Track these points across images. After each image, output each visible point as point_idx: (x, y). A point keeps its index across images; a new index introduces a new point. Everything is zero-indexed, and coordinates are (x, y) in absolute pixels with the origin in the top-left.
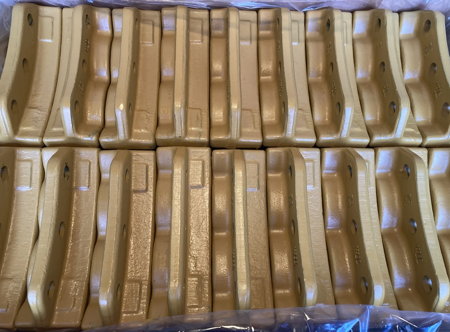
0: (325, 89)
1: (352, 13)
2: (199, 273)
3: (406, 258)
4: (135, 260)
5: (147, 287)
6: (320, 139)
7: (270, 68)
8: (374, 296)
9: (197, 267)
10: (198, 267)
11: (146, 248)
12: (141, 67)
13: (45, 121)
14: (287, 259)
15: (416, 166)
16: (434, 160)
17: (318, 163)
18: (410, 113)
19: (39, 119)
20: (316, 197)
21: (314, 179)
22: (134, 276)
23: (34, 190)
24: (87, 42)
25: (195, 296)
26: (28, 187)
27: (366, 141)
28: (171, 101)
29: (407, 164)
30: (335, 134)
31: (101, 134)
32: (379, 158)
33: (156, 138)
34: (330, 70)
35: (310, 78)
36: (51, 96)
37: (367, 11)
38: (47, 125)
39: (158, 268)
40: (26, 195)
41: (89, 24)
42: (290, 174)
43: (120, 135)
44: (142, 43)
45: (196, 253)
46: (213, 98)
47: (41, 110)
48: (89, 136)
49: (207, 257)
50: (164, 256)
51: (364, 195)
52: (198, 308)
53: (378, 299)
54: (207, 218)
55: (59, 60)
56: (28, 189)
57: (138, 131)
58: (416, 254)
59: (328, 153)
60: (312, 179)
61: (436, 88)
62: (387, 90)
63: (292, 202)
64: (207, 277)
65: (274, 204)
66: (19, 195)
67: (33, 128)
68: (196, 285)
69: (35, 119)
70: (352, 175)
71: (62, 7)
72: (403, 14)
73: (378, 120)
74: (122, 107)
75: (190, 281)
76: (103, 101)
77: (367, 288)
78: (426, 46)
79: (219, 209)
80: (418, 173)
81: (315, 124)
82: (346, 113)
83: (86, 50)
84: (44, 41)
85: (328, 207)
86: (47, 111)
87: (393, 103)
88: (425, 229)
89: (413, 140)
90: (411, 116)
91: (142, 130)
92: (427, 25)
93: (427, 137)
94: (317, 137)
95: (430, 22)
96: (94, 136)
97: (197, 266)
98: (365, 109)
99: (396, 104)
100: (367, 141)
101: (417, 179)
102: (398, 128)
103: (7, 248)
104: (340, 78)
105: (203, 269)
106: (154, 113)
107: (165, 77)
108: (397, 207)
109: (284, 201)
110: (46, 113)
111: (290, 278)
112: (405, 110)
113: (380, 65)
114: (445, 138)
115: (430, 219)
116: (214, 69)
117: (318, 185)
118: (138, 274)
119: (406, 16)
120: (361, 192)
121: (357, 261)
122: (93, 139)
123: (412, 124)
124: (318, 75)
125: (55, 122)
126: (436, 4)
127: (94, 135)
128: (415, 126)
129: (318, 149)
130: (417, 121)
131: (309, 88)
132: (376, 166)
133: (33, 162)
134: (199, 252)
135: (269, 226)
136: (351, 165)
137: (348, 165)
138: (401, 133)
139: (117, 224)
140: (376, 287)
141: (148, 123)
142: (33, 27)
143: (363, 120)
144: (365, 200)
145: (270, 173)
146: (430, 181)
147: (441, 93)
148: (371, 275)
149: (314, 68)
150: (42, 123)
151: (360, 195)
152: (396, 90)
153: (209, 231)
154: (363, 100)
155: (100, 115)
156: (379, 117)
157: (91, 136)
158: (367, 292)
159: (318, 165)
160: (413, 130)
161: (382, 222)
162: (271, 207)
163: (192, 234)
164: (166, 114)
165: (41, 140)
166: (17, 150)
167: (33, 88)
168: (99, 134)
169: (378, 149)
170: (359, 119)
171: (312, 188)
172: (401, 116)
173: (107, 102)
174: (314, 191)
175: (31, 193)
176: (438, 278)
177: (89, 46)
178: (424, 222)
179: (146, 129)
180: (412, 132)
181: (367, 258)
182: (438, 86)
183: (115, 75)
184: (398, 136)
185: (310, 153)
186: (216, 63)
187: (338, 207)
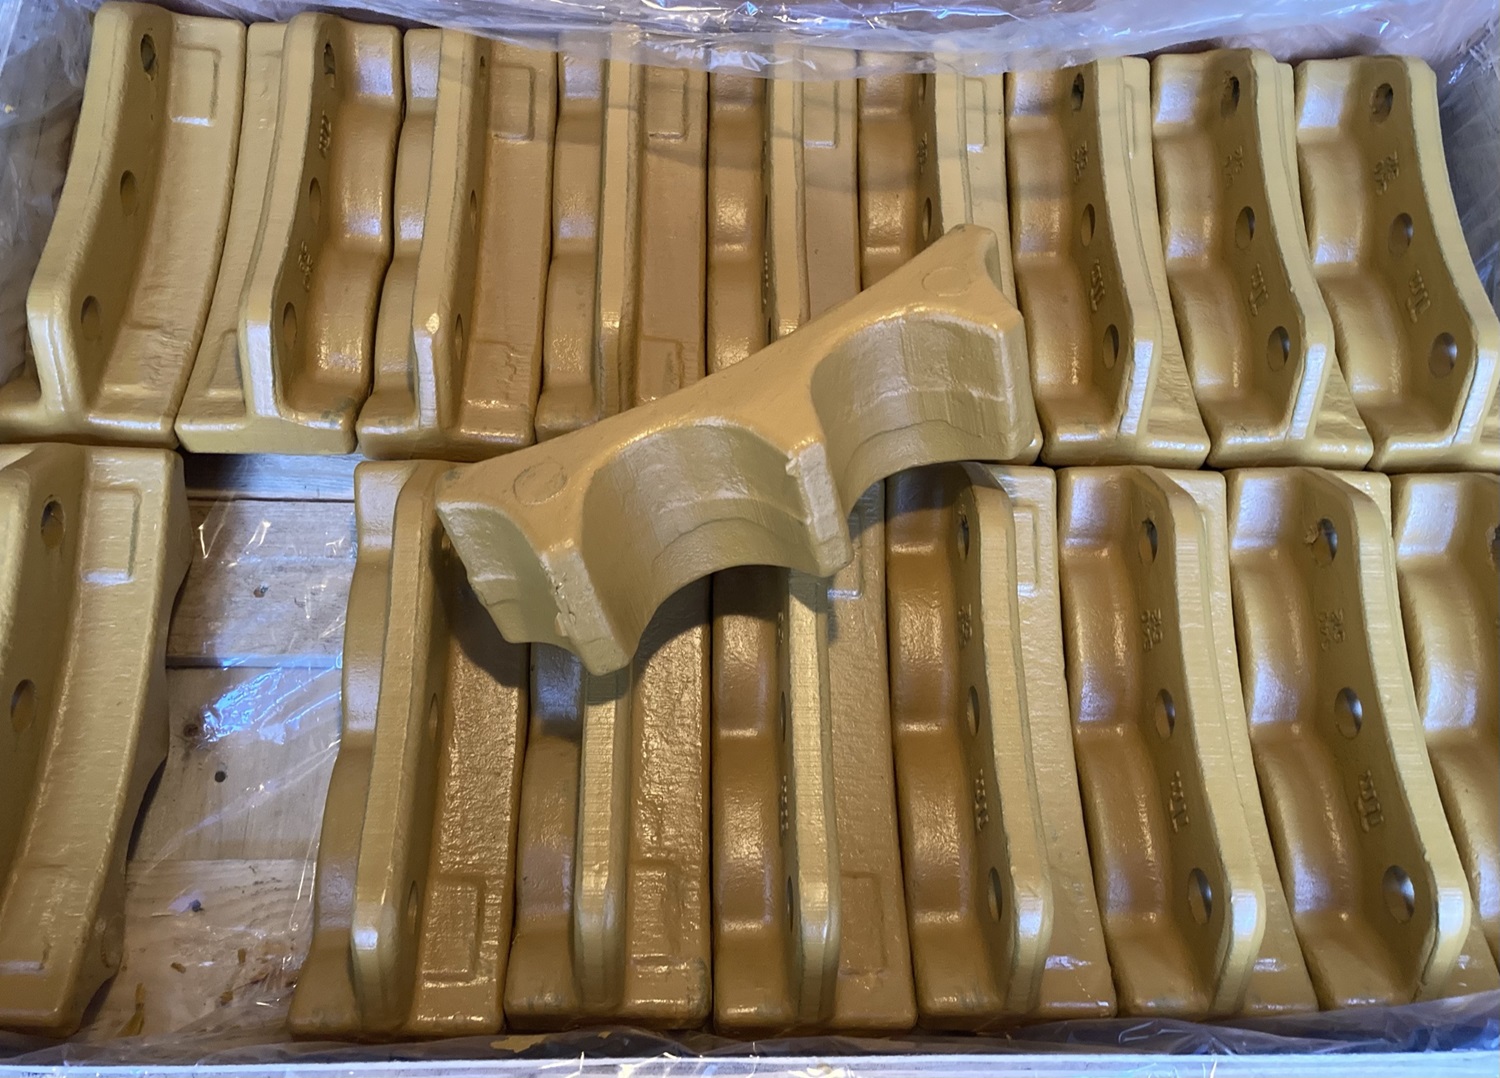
0: (1071, 289)
1: (1150, 62)
2: (669, 854)
3: (1330, 815)
4: (463, 812)
5: (501, 897)
6: (1055, 441)
7: (896, 223)
8: (1231, 926)
9: (663, 835)
10: (666, 837)
11: (499, 774)
12: (491, 209)
13: (184, 369)
14: (954, 815)
15: (1356, 524)
16: (1412, 512)
17: (1050, 513)
18: (1334, 367)
19: (163, 362)
20: (1044, 621)
21: (1036, 563)
22: (459, 863)
23: (143, 583)
24: (324, 125)
25: (656, 930)
26: (122, 576)
27: (1199, 448)
28: (584, 315)
29: (1326, 518)
30: (1101, 423)
31: (363, 411)
32: (1242, 502)
33: (537, 428)
34: (1086, 230)
35: (1020, 255)
36: (202, 291)
37: (1195, 55)
38: (188, 379)
39: (539, 837)
40: (115, 599)
41: (333, 73)
42: (961, 545)
43: (423, 412)
44: (496, 136)
45: (661, 793)
46: (717, 307)
47: (171, 335)
48: (326, 415)
49: (695, 806)
50: (557, 800)
51: (1197, 610)
52: (666, 967)
53: (1244, 934)
54: (696, 684)
55: (233, 181)
56: (120, 579)
57: (482, 405)
58: (1360, 801)
59: (1082, 485)
60: (1032, 562)
61: (1413, 290)
62: (1263, 291)
63: (968, 629)
64: (696, 870)
65: (912, 641)
66: (94, 598)
67: (144, 388)
68: (661, 892)
69: (153, 363)
70: (1158, 548)
71: (247, 21)
72: (1305, 66)
73: (1236, 386)
74: (434, 323)
75: (641, 880)
76: (370, 311)
77: (1208, 905)
78: (1380, 164)
79: (737, 652)
80: (1362, 543)
81: (1038, 395)
82: (1136, 359)
83: (321, 150)
84: (187, 122)
85: (1081, 651)
86: (190, 335)
87: (1281, 333)
88: (1388, 718)
89: (1344, 447)
90: (1338, 376)
91: (493, 402)
92: (1382, 100)
93: (1387, 438)
94: (1046, 433)
95: (1391, 92)
96: (340, 416)
97: (664, 832)
98: (1194, 351)
99: (1290, 335)
100: (1203, 448)
101: (1359, 561)
102: (1298, 407)
103: (49, 767)
104: (1116, 252)
105: (681, 845)
106: (531, 349)
107: (566, 241)
108: (1298, 655)
109: (944, 629)
110: (186, 344)
111: (963, 875)
112: (1317, 351)
113: (1240, 216)
114: (1443, 443)
115: (1402, 686)
116: (720, 221)
117: (1049, 582)
118: (474, 858)
119: (1317, 73)
120: (1186, 600)
121: (1174, 821)
122: (338, 427)
123: (1340, 401)
124: (1047, 246)
125: (214, 371)
126: (1406, 37)
127: (341, 413)
128: (1350, 407)
129: (1051, 472)
130: (1355, 391)
131: (1020, 287)
132: (1231, 526)
133: (143, 494)
134: (671, 788)
135: (894, 710)
136: (1153, 519)
137: (1144, 519)
138: (1307, 424)
139: (412, 689)
140: (1239, 894)
141: (511, 379)
142: (155, 76)
143: (1187, 385)
144: (1200, 626)
145: (897, 542)
146: (1400, 578)
147: (1429, 303)
148: (1223, 859)
149: (1033, 226)
150: (173, 374)
151: (1182, 608)
152: (1292, 290)
153: (702, 723)
154: (1187, 323)
155: (360, 352)
156: (1239, 377)
157: (331, 416)
158: (1209, 916)
159: (1048, 521)
160: (1344, 418)
161: (1253, 702)
162: (902, 649)
163: (647, 731)
164: (570, 353)
165: (169, 427)
166: (93, 456)
167: (148, 266)
168: (356, 411)
169: (1238, 473)
170: (1175, 382)
171: (1032, 591)
172: (1307, 371)
173: (380, 314)
174: (1036, 602)
175: (132, 593)
176: (1434, 870)
177: (329, 139)
178: (1385, 696)
179: (507, 397)
180: (1340, 424)
181: (1210, 807)
182: (1419, 283)
183: (409, 230)
184: (1297, 434)
185: (1025, 481)
186: (726, 201)
187: (1113, 652)
